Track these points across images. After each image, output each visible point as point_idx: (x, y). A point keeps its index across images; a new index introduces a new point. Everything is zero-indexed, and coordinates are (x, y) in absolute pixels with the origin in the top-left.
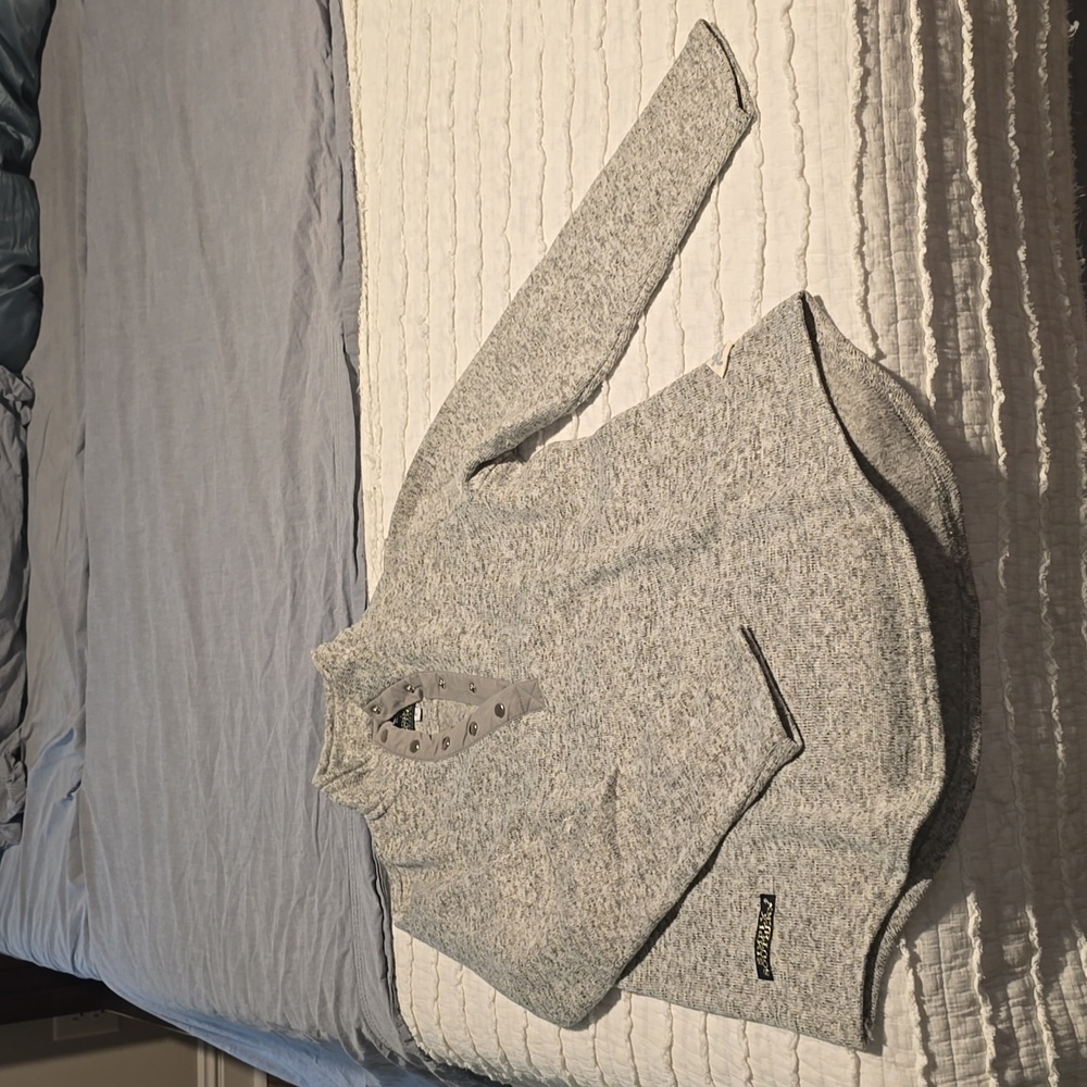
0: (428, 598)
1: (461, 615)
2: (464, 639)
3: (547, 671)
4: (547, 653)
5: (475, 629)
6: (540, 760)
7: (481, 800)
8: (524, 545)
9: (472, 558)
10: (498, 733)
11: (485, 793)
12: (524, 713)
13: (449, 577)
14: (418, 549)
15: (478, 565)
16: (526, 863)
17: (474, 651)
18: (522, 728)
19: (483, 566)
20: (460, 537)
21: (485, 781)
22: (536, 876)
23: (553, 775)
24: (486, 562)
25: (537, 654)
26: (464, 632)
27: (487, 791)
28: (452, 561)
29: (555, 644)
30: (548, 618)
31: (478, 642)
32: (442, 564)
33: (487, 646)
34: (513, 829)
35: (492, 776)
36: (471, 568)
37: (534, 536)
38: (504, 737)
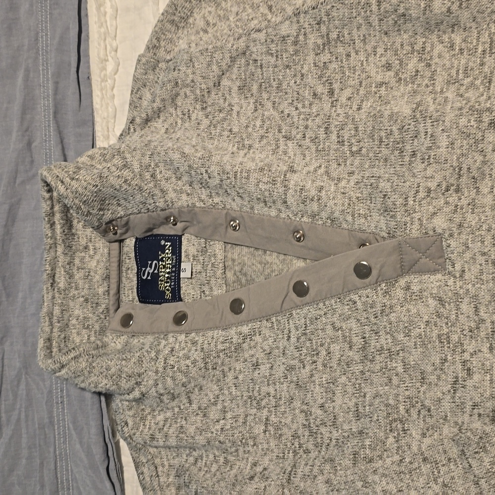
0: (235, 129)
1: (285, 153)
2: (294, 179)
3: (460, 226)
4: (464, 202)
5: (312, 169)
6: (439, 336)
7: (312, 376)
8: (413, 64)
9: (310, 80)
10: (355, 297)
11: (320, 367)
12: (401, 275)
13: (269, 105)
14: (215, 67)
15: (320, 89)
16: (425, 468)
17: (313, 192)
18: (399, 293)
19: (331, 92)
20: (296, 52)
21: (324, 353)
22: (445, 485)
23: (466, 356)
24: (336, 86)
25: (447, 203)
26: (292, 170)
27: (325, 366)
28: (275, 84)
29: (478, 192)
30: (479, 158)
31: (319, 183)
32: (255, 88)
33: (333, 188)
34: (395, 420)
35: (335, 348)
36: (307, 93)
37: (436, 52)
38: (364, 303)
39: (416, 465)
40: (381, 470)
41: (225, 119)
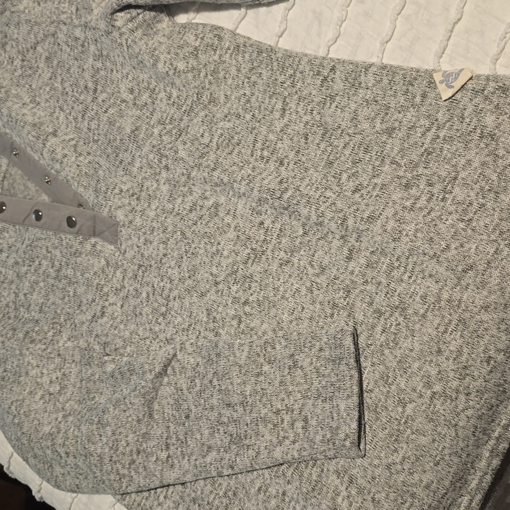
0: (34, 87)
1: (58, 118)
2: (52, 141)
3: (131, 222)
4: (139, 208)
5: (67, 138)
6: (98, 284)
7: (26, 273)
8: (145, 97)
9: (87, 75)
10: (63, 237)
11: (33, 270)
12: (94, 235)
13: (59, 80)
14: (32, 36)
15: (90, 85)
16: (58, 360)
17: (59, 157)
18: (88, 247)
19: (95, 90)
20: (83, 52)
21: (37, 263)
22: (64, 374)
23: (107, 304)
24: (99, 88)
25: (130, 204)
26: (54, 134)
27: (35, 271)
28: (67, 66)
29: (149, 206)
30: (155, 185)
31: (66, 151)
32: (55, 62)
33: (73, 158)
34: (57, 323)
35: (44, 262)
36: (82, 83)
37: (160, 96)
38: (67, 243)
39: (53, 356)
40: (31, 350)
41: (30, 76)
